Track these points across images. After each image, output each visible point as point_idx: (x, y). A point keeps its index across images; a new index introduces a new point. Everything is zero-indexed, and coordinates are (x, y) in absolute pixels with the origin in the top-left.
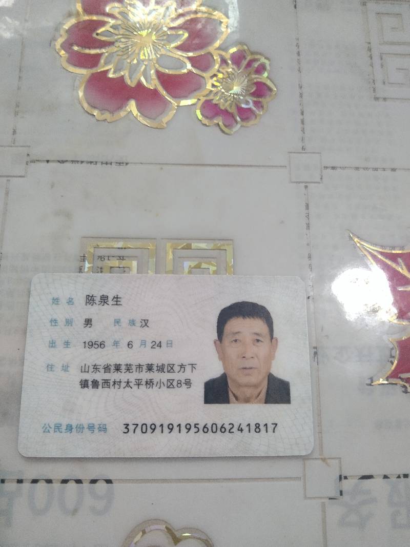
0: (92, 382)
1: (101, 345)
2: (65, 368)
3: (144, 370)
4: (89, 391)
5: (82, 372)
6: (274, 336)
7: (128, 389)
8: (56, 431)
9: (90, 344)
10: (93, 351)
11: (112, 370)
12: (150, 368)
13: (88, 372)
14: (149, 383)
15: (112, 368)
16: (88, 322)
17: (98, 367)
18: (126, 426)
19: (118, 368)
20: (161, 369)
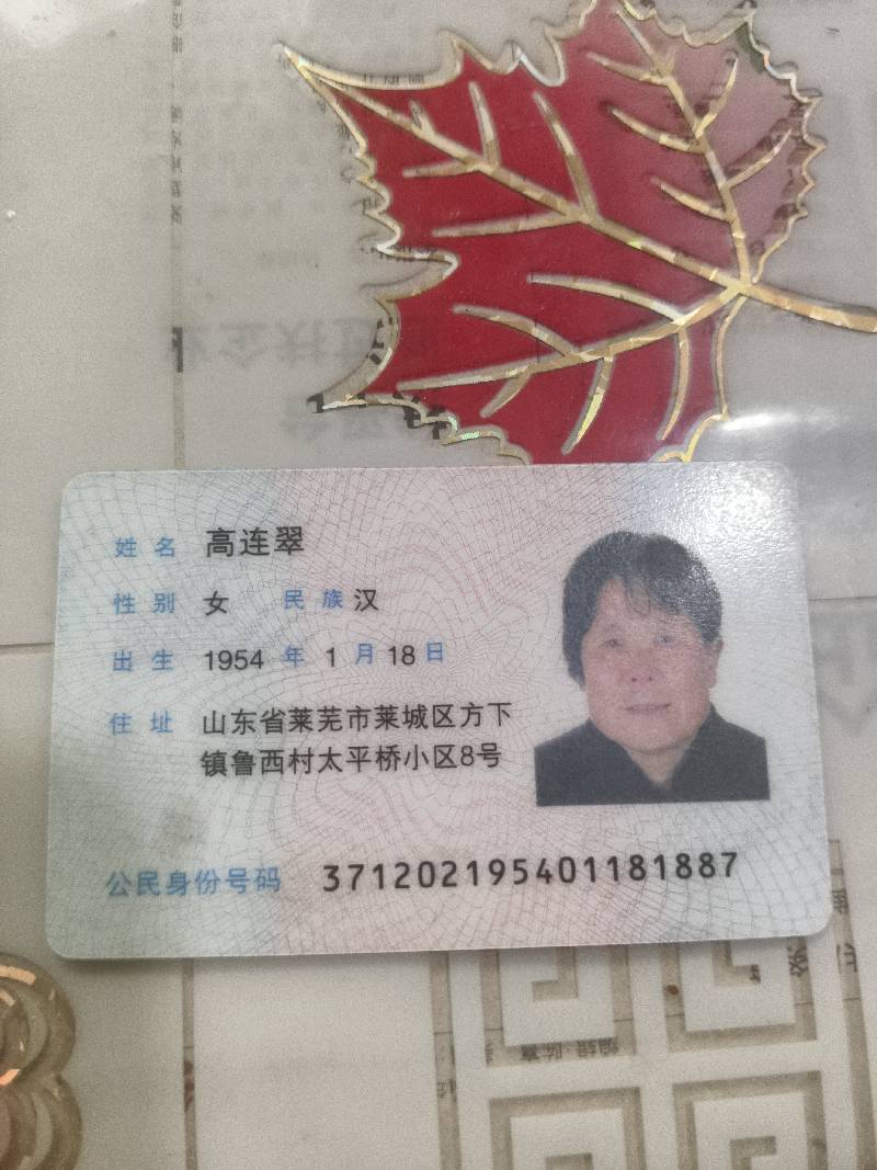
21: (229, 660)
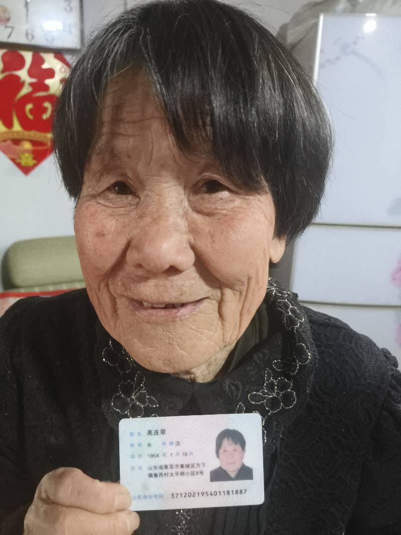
21: (152, 456)
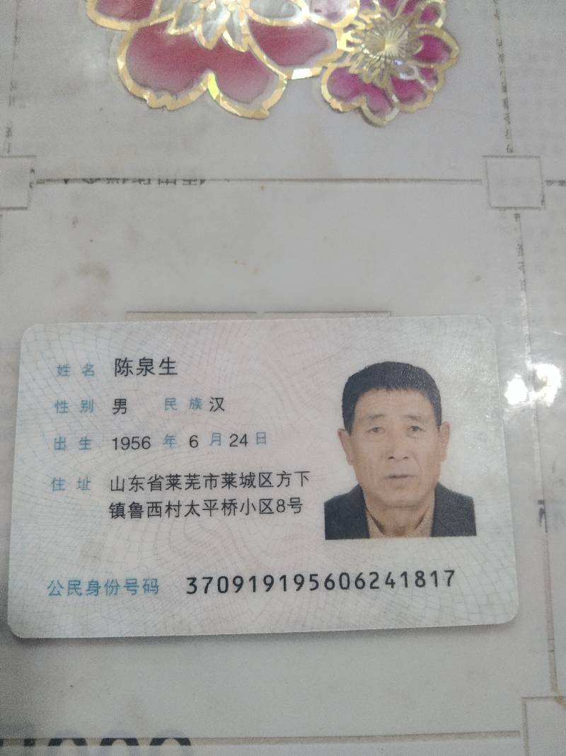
0: (131, 506)
1: (145, 443)
2: (84, 485)
3: (220, 485)
4: (126, 523)
5: (112, 490)
6: (443, 421)
7: (192, 517)
8: (72, 593)
9: (125, 441)
10: (131, 453)
11: (164, 486)
12: (229, 480)
13: (123, 490)
14: (229, 506)
15: (165, 482)
16: (120, 404)
17: (140, 481)
18: (190, 581)
19: (174, 481)
20: (248, 481)
